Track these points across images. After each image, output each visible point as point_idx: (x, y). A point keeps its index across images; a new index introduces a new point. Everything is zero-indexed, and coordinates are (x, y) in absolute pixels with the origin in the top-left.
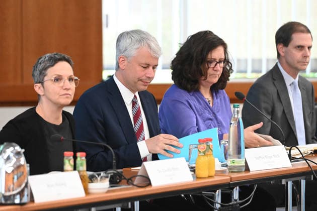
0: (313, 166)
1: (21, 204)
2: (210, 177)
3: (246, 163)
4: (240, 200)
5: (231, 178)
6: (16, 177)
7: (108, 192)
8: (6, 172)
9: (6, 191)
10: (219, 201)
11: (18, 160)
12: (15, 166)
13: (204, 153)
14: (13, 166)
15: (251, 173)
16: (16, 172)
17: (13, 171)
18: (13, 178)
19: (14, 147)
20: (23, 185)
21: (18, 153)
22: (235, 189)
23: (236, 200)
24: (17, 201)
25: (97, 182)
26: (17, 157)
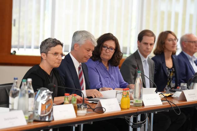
0: (172, 105)
1: (49, 121)
2: (128, 109)
3: (143, 102)
4: (141, 121)
5: (138, 110)
6: (47, 106)
7: (86, 115)
8: (42, 104)
9: (41, 114)
10: (132, 122)
11: (49, 97)
12: (47, 100)
13: (126, 96)
14: (46, 100)
15: (145, 107)
16: (47, 104)
17: (46, 103)
18: (46, 107)
19: (46, 90)
20: (50, 111)
21: (49, 94)
22: (138, 116)
23: (139, 121)
24: (47, 119)
25: (81, 110)
26: (48, 96)
